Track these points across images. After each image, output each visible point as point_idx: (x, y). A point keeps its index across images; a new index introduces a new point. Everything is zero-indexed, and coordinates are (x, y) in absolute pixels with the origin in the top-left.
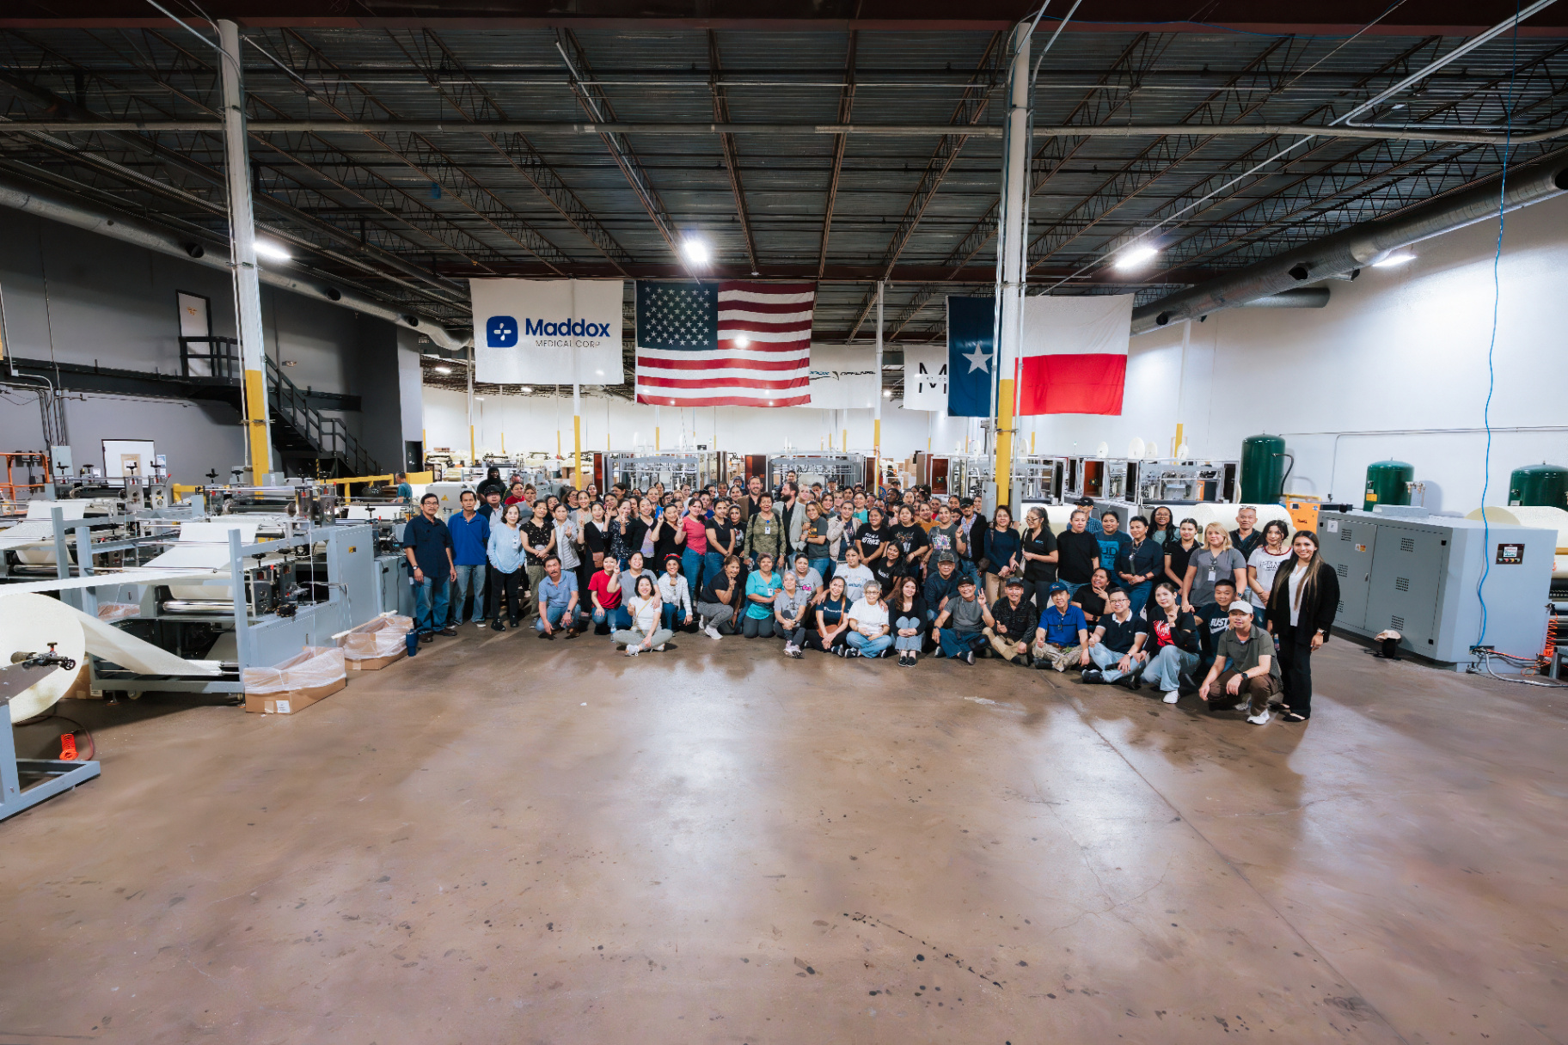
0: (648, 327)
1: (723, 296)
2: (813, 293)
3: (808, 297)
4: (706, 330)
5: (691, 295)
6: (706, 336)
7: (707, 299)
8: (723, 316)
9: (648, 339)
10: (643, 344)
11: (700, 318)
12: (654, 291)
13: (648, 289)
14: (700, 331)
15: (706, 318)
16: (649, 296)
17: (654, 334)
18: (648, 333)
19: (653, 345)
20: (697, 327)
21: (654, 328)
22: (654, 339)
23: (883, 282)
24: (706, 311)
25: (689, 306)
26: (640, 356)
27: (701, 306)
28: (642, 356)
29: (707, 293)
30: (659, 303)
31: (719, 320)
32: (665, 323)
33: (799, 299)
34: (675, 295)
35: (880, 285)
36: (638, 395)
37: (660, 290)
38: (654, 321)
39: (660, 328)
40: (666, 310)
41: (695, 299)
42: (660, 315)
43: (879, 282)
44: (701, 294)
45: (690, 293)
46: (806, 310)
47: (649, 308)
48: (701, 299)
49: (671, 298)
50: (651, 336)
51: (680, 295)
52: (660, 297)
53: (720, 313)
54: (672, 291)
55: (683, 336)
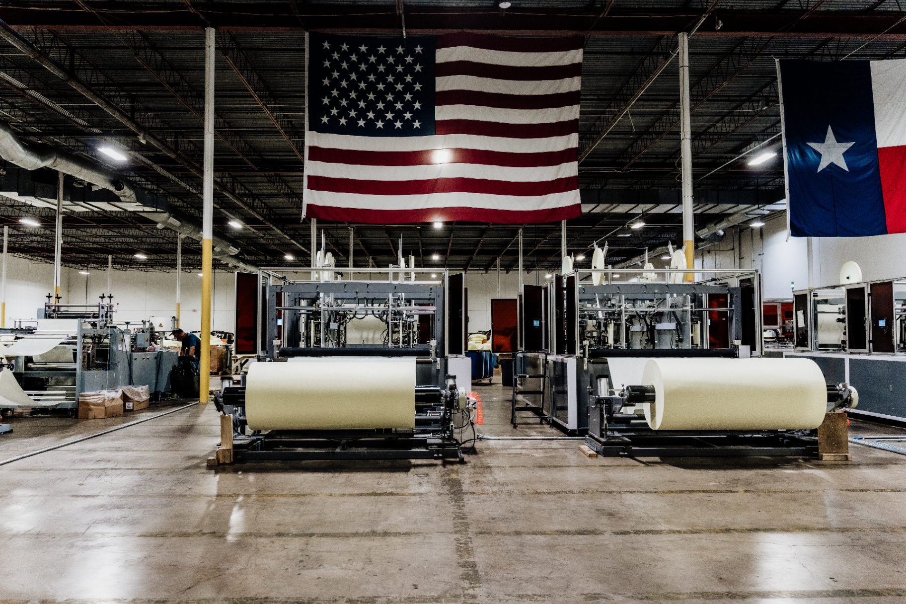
0: (326, 101)
1: (444, 55)
2: (581, 51)
3: (575, 56)
4: (417, 105)
5: (395, 54)
6: (416, 115)
7: (419, 59)
8: (444, 84)
9: (325, 119)
10: (317, 127)
11: (409, 88)
12: (336, 47)
13: (326, 45)
14: (408, 106)
15: (418, 87)
16: (328, 54)
17: (334, 112)
18: (326, 110)
19: (333, 128)
20: (402, 100)
21: (335, 102)
23: (688, 36)
24: (417, 77)
25: (391, 69)
26: (312, 145)
27: (409, 69)
28: (316, 144)
29: (419, 49)
30: (344, 65)
31: (437, 90)
32: (353, 95)
33: (562, 58)
34: (369, 53)
35: (684, 40)
36: (309, 206)
37: (345, 47)
38: (335, 93)
39: (344, 102)
40: (353, 76)
41: (400, 59)
42: (344, 84)
43: (680, 35)
44: (410, 51)
45: (391, 51)
46: (571, 76)
47: (328, 73)
48: (409, 59)
49: (363, 58)
50: (329, 115)
51: (376, 54)
52: (345, 56)
53: (438, 79)
54: (363, 48)
55: (380, 115)
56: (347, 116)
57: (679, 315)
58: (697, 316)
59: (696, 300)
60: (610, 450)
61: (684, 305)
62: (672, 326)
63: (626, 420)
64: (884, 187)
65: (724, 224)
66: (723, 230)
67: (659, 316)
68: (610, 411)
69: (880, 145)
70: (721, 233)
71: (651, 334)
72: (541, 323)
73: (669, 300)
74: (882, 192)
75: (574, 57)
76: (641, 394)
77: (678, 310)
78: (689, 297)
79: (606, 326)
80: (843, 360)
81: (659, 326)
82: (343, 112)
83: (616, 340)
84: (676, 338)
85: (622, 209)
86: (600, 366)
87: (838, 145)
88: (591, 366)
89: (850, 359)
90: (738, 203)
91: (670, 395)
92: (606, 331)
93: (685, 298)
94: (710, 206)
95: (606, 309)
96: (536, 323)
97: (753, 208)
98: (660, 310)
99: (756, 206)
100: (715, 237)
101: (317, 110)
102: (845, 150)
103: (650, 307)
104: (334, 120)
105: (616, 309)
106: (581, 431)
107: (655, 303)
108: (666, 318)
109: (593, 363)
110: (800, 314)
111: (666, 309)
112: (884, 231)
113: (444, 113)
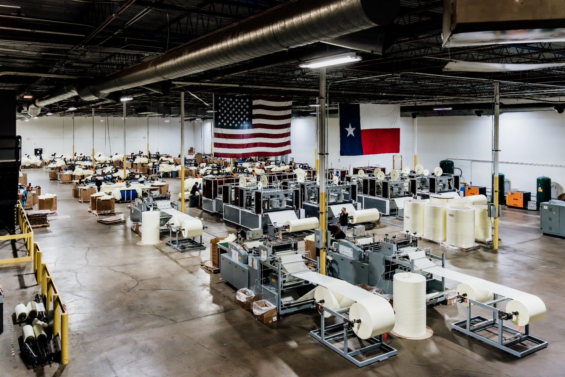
0: (220, 117)
1: (255, 102)
2: (291, 101)
3: (290, 103)
4: (247, 119)
6: (247, 122)
7: (247, 103)
8: (255, 112)
9: (219, 124)
10: (217, 126)
11: (245, 113)
12: (223, 99)
13: (220, 98)
14: (244, 119)
15: (247, 113)
16: (220, 101)
17: (222, 121)
18: (220, 120)
19: (222, 126)
20: (243, 117)
21: (222, 118)
22: (222, 124)
24: (247, 110)
25: (239, 107)
26: (215, 132)
27: (245, 107)
28: (217, 132)
29: (247, 100)
30: (225, 105)
31: (253, 114)
32: (228, 115)
33: (286, 104)
34: (233, 101)
36: (215, 153)
37: (225, 99)
38: (222, 115)
39: (225, 118)
40: (228, 109)
41: (242, 104)
42: (225, 111)
44: (245, 101)
45: (239, 101)
46: (289, 109)
47: (220, 108)
48: (245, 104)
49: (231, 103)
50: (221, 122)
51: (235, 102)
52: (225, 102)
53: (253, 111)
54: (231, 100)
55: (236, 122)
56: (226, 123)
64: (362, 141)
69: (362, 128)
74: (362, 143)
80: (362, 197)
82: (225, 121)
87: (351, 128)
89: (364, 197)
101: (217, 121)
102: (353, 130)
112: (362, 154)
113: (255, 121)
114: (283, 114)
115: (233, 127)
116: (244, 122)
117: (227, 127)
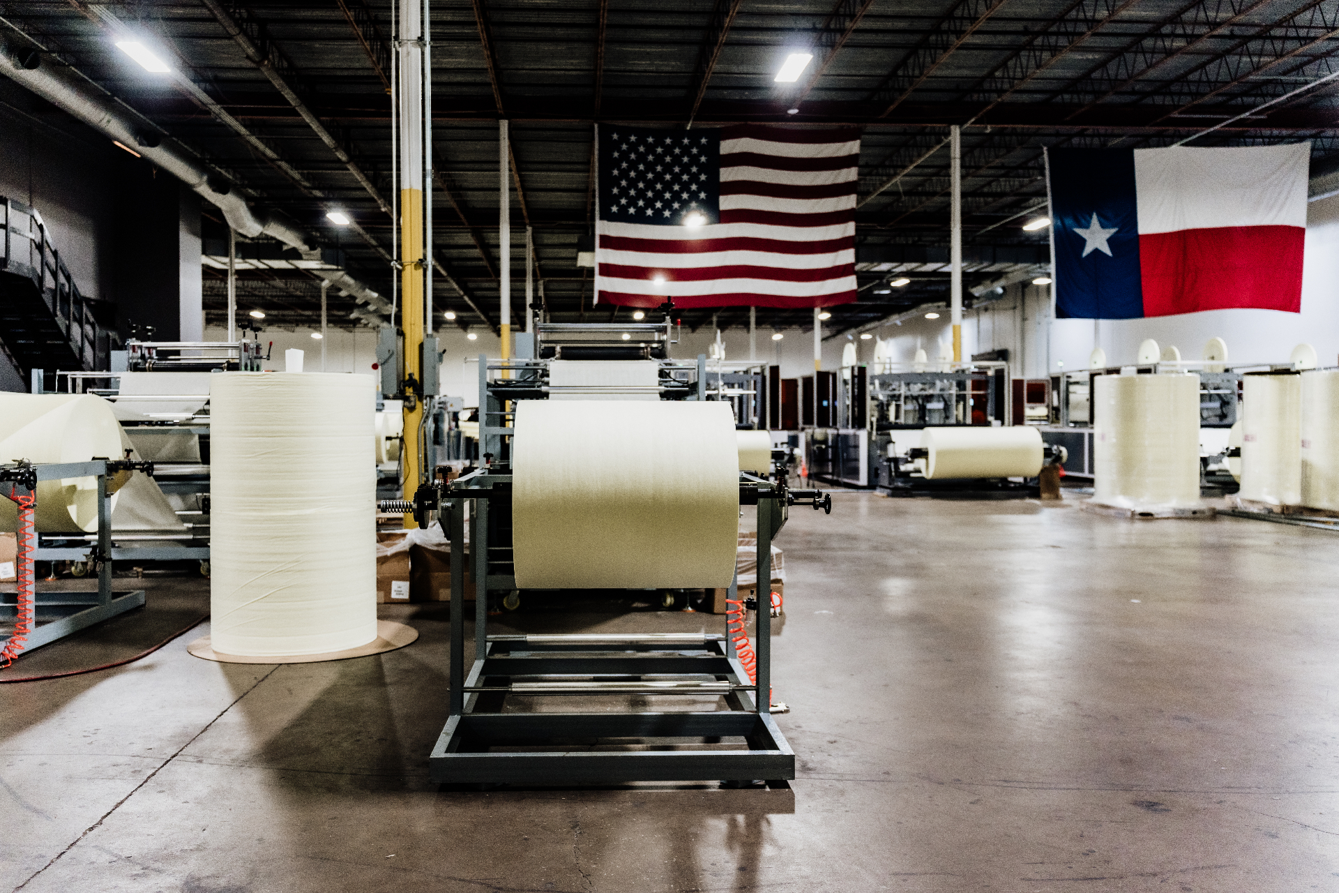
0: (616, 191)
1: (728, 147)
2: (858, 142)
3: (853, 147)
4: (703, 195)
5: (681, 145)
7: (703, 150)
8: (728, 174)
9: (614, 209)
10: (607, 216)
11: (694, 178)
12: (624, 139)
13: (615, 136)
14: (694, 197)
15: (703, 177)
16: (616, 146)
17: (624, 201)
18: (616, 200)
19: (623, 217)
20: (688, 191)
21: (624, 192)
23: (960, 128)
24: (702, 168)
25: (677, 160)
26: (602, 234)
27: (694, 160)
28: (607, 233)
29: (704, 141)
30: (633, 156)
31: (722, 180)
32: (641, 185)
33: (839, 150)
34: (656, 144)
35: (956, 131)
36: (601, 293)
37: (633, 138)
38: (624, 183)
39: (632, 192)
40: (641, 167)
41: (686, 150)
42: (632, 174)
43: (953, 127)
44: (694, 142)
45: (678, 142)
46: (849, 166)
47: (617, 164)
48: (695, 151)
49: (651, 149)
50: (618, 204)
51: (663, 145)
52: (633, 147)
53: (722, 170)
54: (650, 140)
55: (668, 204)
56: (635, 206)
57: (946, 397)
58: (961, 398)
59: (961, 385)
60: (896, 493)
61: (950, 389)
62: (941, 405)
63: (907, 474)
64: (1143, 271)
65: (1003, 282)
66: (1003, 288)
67: (929, 398)
68: (897, 468)
69: (1141, 232)
70: (1000, 291)
71: (922, 411)
72: (829, 403)
73: (939, 384)
74: (1140, 277)
75: (851, 149)
76: (919, 453)
77: (946, 393)
78: (954, 383)
79: (888, 405)
81: (929, 406)
82: (632, 202)
83: (897, 417)
84: (943, 415)
85: (884, 267)
86: (886, 437)
87: (1102, 230)
88: (879, 437)
90: (1016, 262)
91: (940, 454)
92: (888, 410)
93: (951, 384)
94: (985, 264)
95: (888, 393)
96: (825, 403)
97: (1035, 267)
98: (931, 392)
99: (1038, 265)
100: (992, 296)
101: (607, 200)
102: (1108, 236)
103: (922, 389)
104: (623, 209)
105: (897, 393)
106: (872, 486)
107: (927, 387)
108: (935, 399)
109: (881, 435)
110: (1055, 394)
111: (936, 391)
112: (1140, 315)
113: (728, 202)
114: (829, 182)
115: (658, 219)
116: (694, 204)
117: (640, 218)
